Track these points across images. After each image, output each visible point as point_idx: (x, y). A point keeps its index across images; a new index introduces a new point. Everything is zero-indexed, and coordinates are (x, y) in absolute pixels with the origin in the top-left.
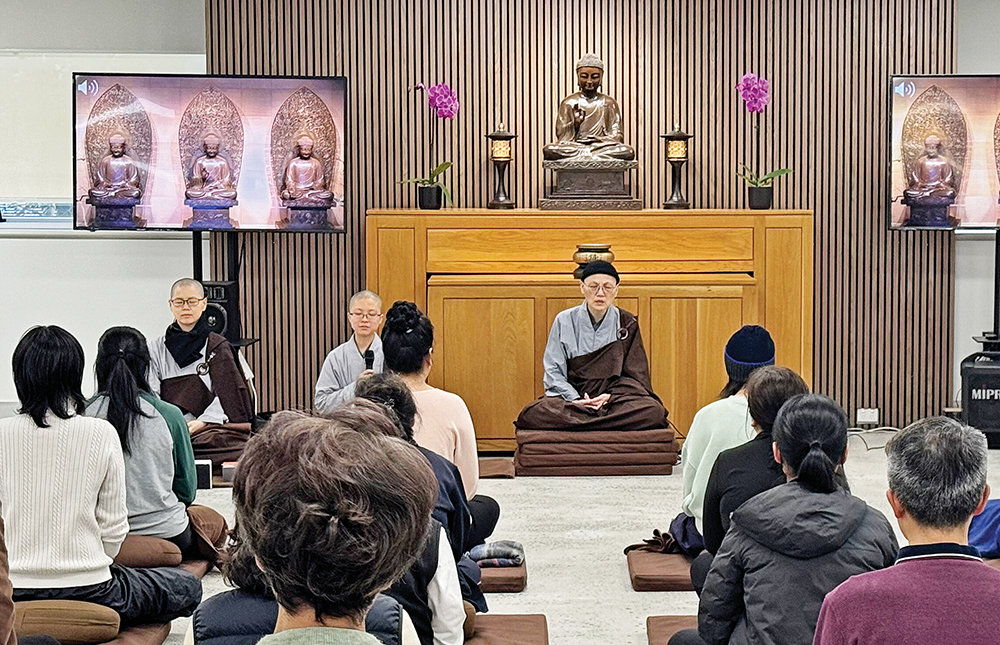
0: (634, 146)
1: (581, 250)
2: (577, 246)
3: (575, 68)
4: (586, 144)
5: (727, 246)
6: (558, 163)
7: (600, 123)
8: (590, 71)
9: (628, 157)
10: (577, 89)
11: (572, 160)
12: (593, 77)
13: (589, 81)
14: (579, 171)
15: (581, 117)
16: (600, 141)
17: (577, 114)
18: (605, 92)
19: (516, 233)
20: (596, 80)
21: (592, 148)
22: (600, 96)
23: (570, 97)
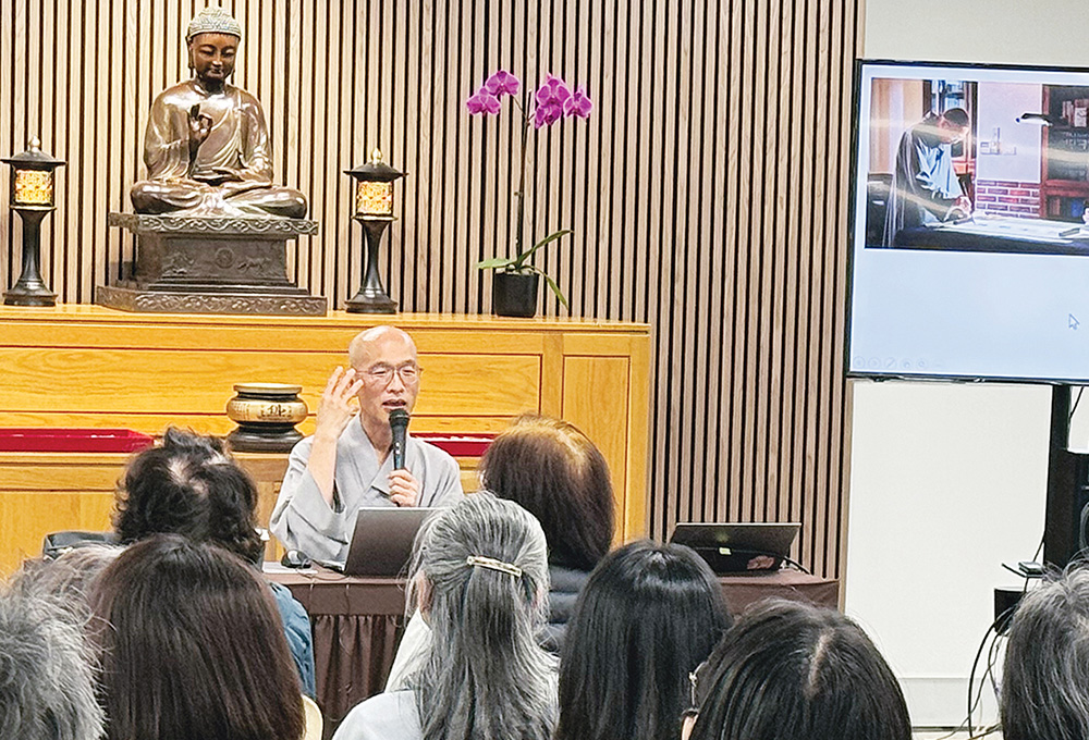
0: (305, 190)
1: (243, 396)
2: (236, 388)
3: (184, 34)
4: (213, 183)
5: (493, 389)
6: (167, 220)
7: (235, 142)
8: (219, 43)
9: (296, 212)
10: (186, 75)
11: (193, 213)
12: (224, 54)
13: (217, 61)
14: (207, 237)
15: (204, 131)
16: (238, 180)
17: (196, 125)
18: (239, 84)
19: (91, 357)
20: (228, 60)
21: (225, 192)
22: (231, 90)
23: (174, 90)
